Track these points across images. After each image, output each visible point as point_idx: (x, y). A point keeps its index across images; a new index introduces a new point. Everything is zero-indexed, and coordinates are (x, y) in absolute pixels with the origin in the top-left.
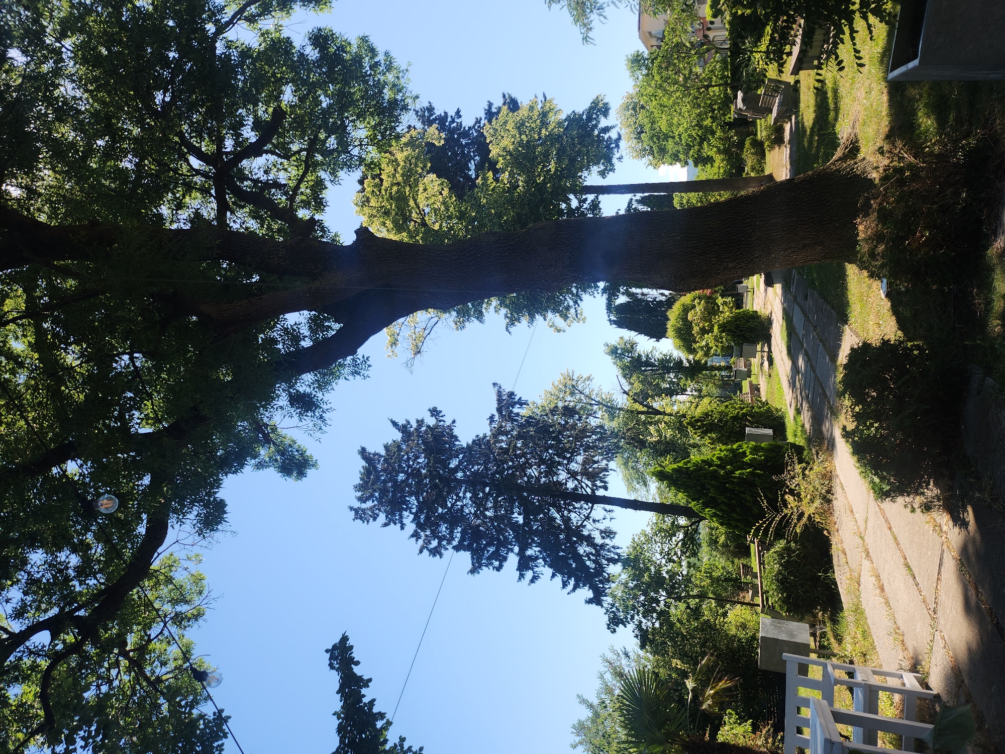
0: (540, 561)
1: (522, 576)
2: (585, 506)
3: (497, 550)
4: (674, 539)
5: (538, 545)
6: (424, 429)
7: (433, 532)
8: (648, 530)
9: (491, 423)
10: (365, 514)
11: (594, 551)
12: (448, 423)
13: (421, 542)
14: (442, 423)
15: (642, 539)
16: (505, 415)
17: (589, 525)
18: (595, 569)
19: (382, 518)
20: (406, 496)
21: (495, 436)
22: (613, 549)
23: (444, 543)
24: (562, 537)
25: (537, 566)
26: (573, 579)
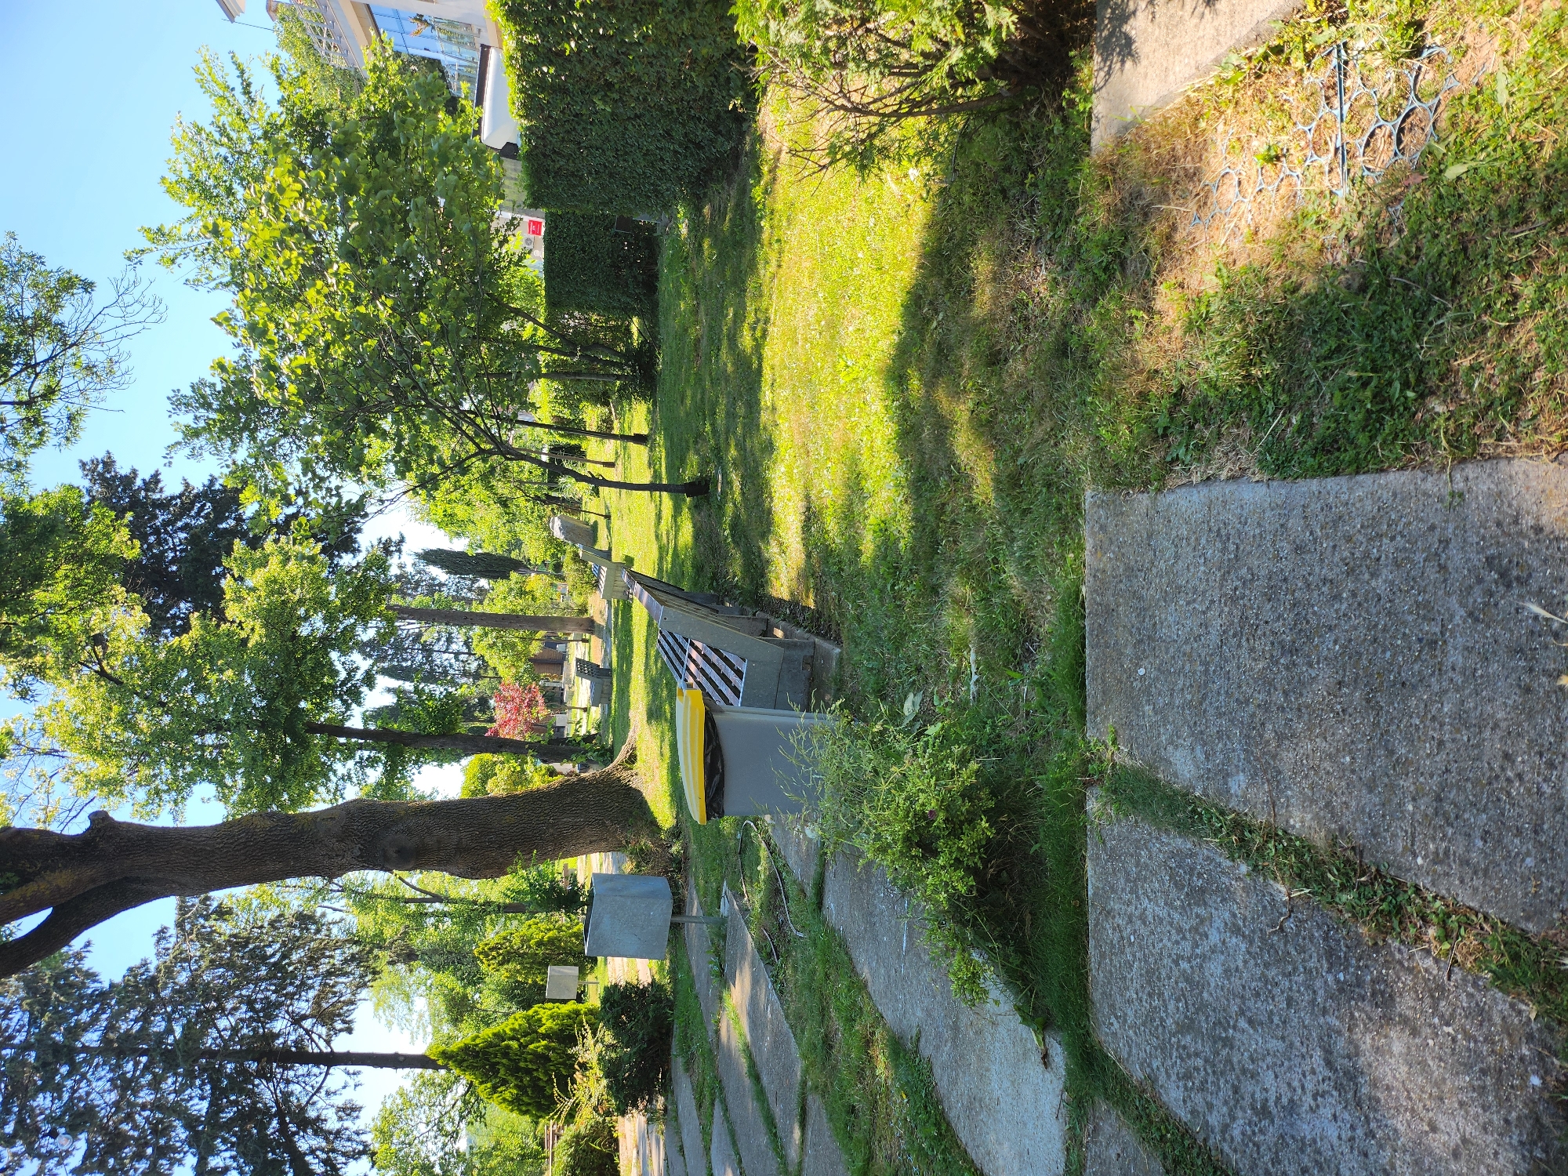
2: (315, 1070)
3: (154, 1166)
5: (231, 1146)
9: (158, 941)
11: (324, 1144)
16: (190, 933)
17: (320, 1100)
22: (355, 1137)
24: (273, 1127)
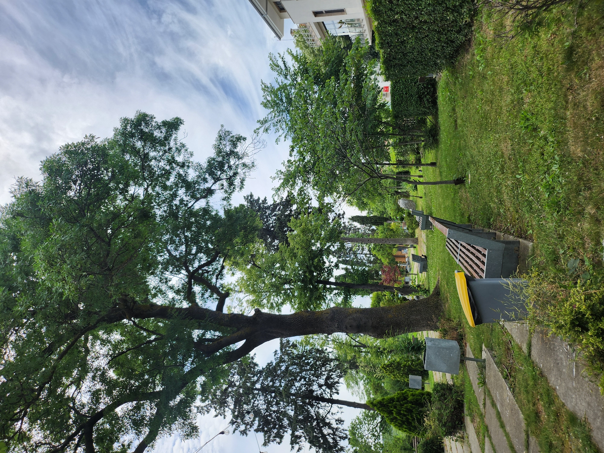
0: (303, 439)
1: (293, 447)
2: (327, 405)
4: (375, 421)
5: (302, 429)
7: (242, 420)
8: (361, 417)
10: (203, 409)
11: (332, 432)
13: (234, 426)
15: (357, 421)
16: (284, 352)
17: (329, 417)
18: (333, 443)
19: (213, 412)
21: (278, 364)
22: (342, 431)
23: (248, 427)
24: (315, 423)
25: (301, 442)
26: (321, 449)
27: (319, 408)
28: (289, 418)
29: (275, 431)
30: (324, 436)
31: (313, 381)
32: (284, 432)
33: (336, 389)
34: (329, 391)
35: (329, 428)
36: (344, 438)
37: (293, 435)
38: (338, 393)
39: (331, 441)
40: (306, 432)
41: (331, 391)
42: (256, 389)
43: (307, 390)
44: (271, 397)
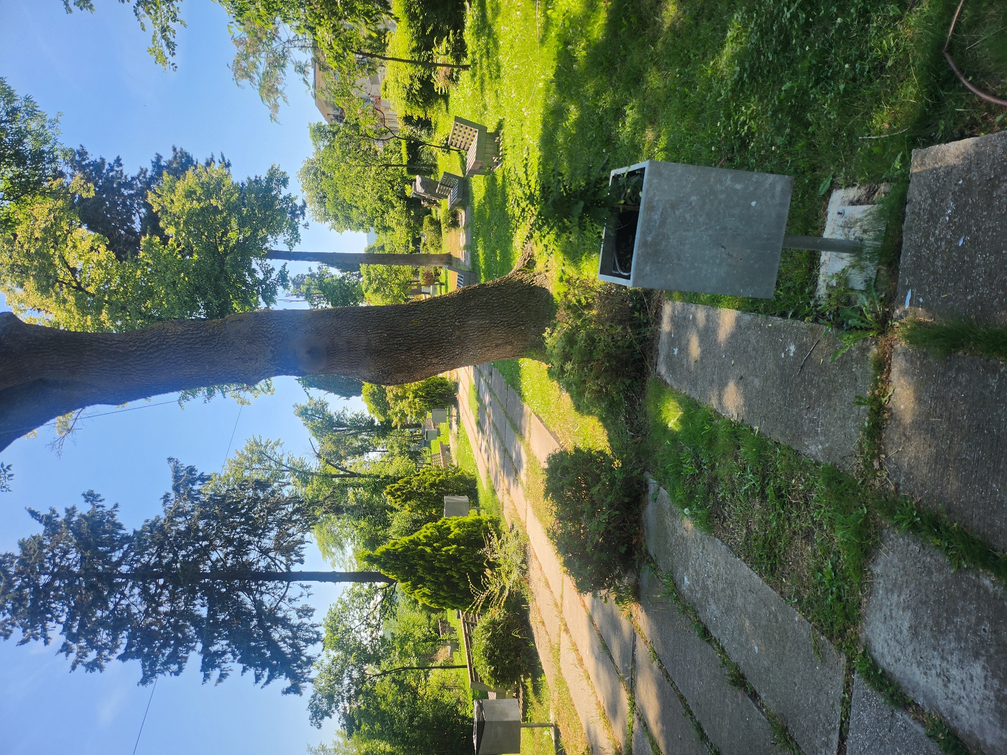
0: (229, 655)
1: (207, 676)
2: (280, 585)
3: (175, 652)
6: (75, 519)
7: (89, 642)
8: (345, 598)
9: (165, 503)
12: (108, 507)
13: (73, 656)
14: (100, 509)
16: (183, 494)
17: (284, 606)
18: (292, 653)
20: (51, 603)
21: (170, 519)
22: (311, 629)
23: (105, 652)
24: (255, 622)
25: (225, 662)
26: (267, 670)
27: (262, 593)
28: (197, 621)
29: (167, 651)
30: (272, 645)
31: (249, 543)
32: (187, 653)
33: (297, 555)
34: (283, 559)
35: (283, 627)
36: (313, 641)
37: (205, 652)
38: (302, 562)
39: (287, 650)
40: (234, 643)
41: (289, 559)
42: (122, 575)
43: (238, 562)
44: (158, 586)
